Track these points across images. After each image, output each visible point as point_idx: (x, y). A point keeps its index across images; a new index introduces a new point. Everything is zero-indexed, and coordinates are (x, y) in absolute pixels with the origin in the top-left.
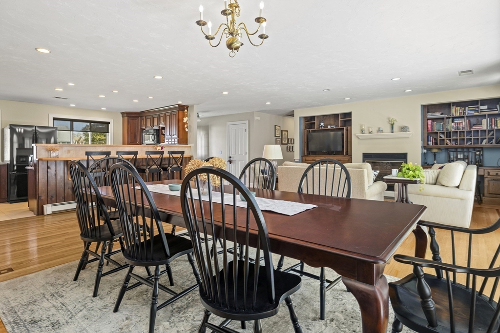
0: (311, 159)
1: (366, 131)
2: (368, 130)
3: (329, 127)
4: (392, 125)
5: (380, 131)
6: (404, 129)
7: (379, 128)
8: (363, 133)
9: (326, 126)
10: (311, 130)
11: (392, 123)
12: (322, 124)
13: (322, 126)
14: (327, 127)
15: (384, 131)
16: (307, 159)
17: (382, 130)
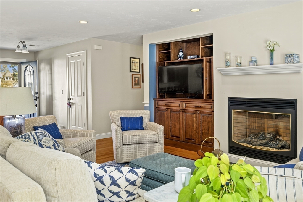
0: (164, 104)
1: (233, 64)
2: (236, 60)
3: (189, 57)
4: (272, 51)
5: (253, 62)
6: (290, 58)
7: (252, 58)
8: (227, 66)
9: (185, 57)
10: (166, 62)
11: (272, 48)
12: (181, 54)
13: (180, 57)
14: (187, 58)
15: (258, 63)
16: (160, 104)
17: (256, 61)
